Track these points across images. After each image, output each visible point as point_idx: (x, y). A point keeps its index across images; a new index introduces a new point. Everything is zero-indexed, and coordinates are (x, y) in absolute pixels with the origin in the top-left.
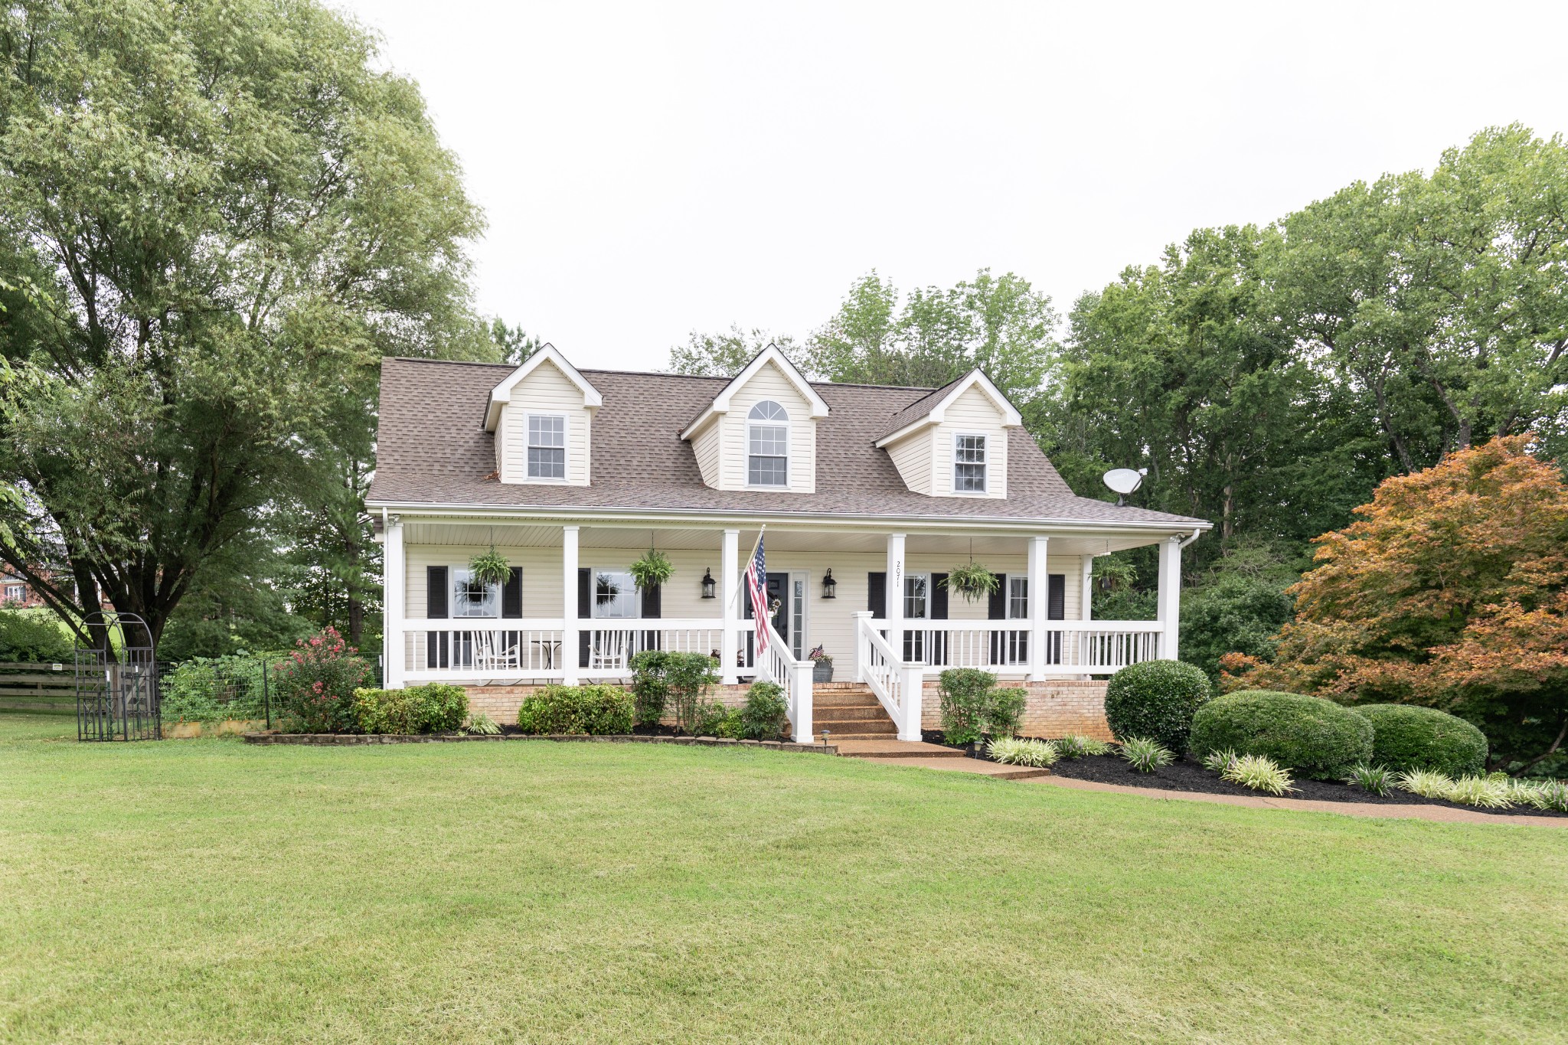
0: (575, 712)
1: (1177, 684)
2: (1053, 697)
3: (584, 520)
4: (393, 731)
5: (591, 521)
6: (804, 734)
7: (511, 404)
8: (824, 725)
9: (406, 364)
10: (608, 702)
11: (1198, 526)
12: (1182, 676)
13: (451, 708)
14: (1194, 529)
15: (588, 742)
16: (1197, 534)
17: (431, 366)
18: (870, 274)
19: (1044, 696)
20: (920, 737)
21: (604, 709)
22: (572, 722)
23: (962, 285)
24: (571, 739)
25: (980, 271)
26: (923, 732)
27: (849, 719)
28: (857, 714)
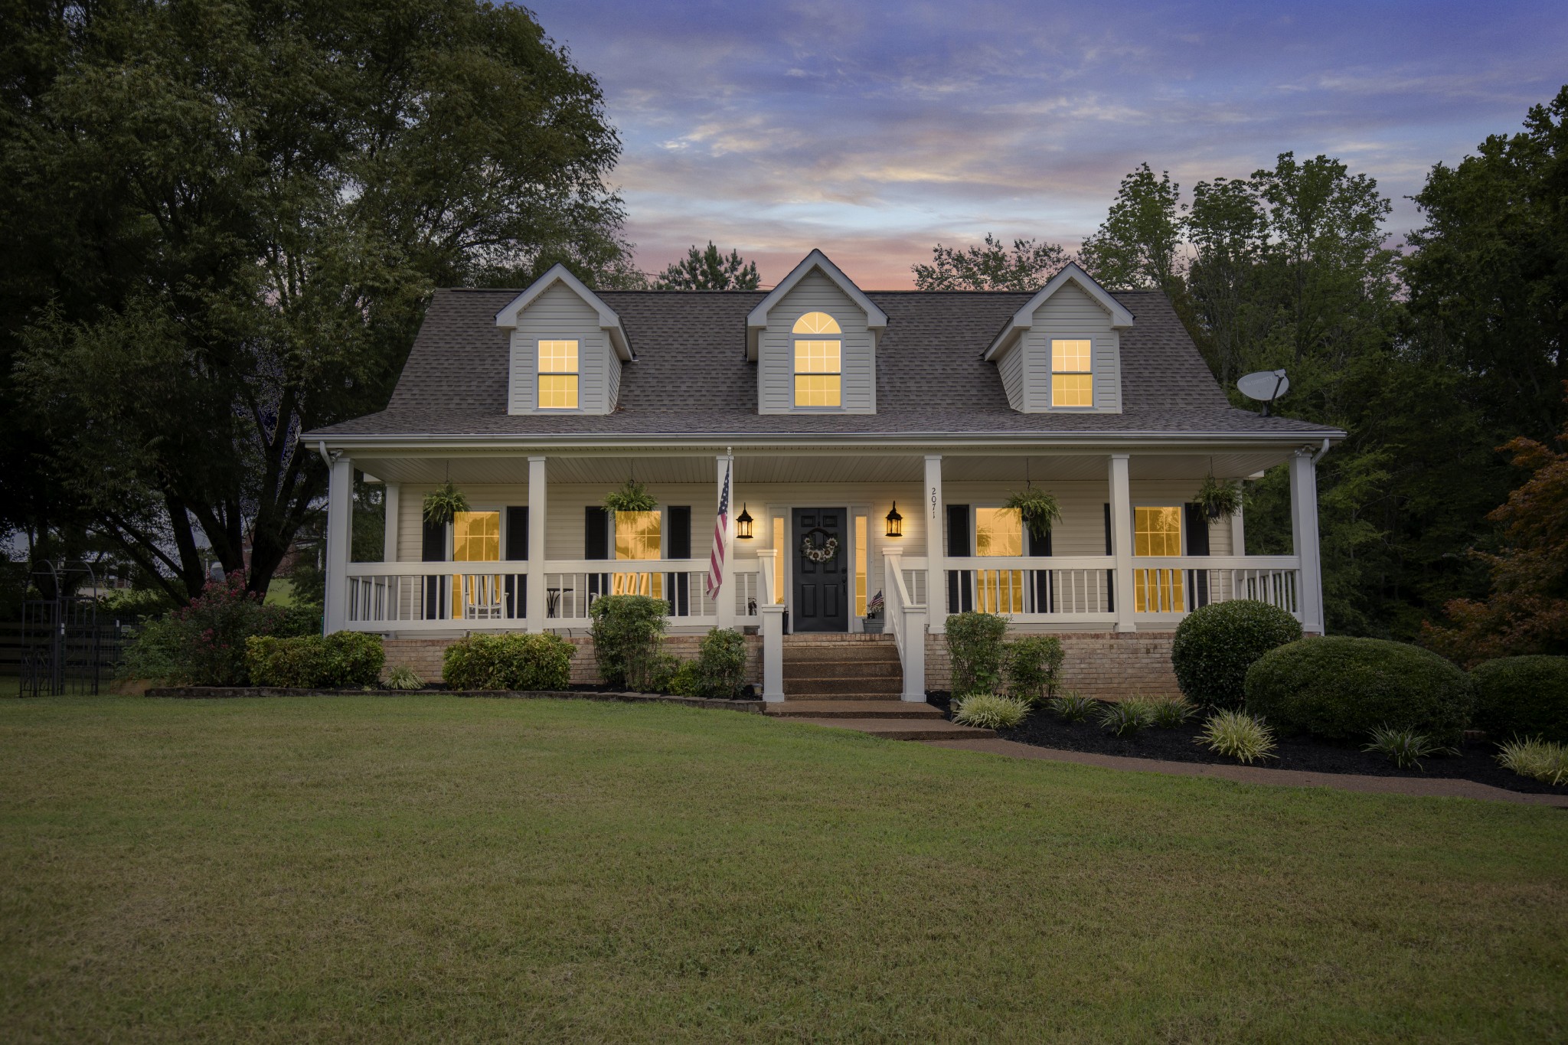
0: (493, 664)
1: (1241, 630)
2: (1148, 652)
3: (551, 450)
4: (281, 684)
5: (558, 450)
6: (773, 692)
7: (520, 329)
8: (816, 682)
9: (462, 295)
10: (528, 652)
11: (1330, 435)
12: (1249, 619)
13: (356, 659)
14: (1322, 439)
15: (502, 699)
16: (1326, 444)
17: (488, 295)
18: (1142, 169)
19: (1136, 651)
20: (923, 697)
21: (527, 660)
22: (490, 676)
23: (1260, 174)
24: (486, 695)
25: (1281, 157)
26: (927, 692)
27: (856, 675)
28: (866, 670)
